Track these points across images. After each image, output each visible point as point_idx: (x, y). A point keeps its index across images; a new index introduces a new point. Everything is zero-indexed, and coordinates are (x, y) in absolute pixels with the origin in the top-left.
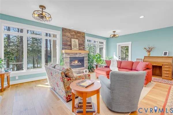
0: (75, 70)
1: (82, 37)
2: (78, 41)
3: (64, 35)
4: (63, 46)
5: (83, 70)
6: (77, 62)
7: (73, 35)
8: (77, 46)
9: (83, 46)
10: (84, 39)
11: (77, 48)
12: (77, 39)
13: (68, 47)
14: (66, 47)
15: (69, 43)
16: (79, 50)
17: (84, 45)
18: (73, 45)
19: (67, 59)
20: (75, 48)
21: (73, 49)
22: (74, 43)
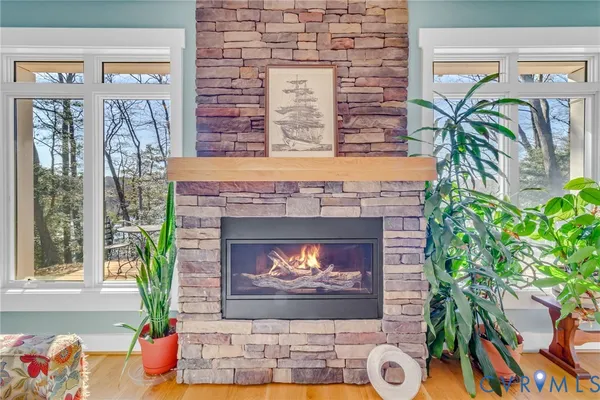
0: (270, 340)
1: (379, 43)
2: (338, 77)
3: (209, 51)
4: (205, 136)
5: (358, 351)
6: (313, 262)
7: (288, 40)
8: (316, 125)
9: (392, 123)
10: (403, 60)
11: (314, 140)
12: (322, 63)
13: (240, 137)
14: (226, 141)
15: (249, 110)
16: (339, 153)
17: (401, 115)
18: (286, 117)
19: (197, 232)
20: (299, 145)
21: (278, 148)
22: (288, 100)
